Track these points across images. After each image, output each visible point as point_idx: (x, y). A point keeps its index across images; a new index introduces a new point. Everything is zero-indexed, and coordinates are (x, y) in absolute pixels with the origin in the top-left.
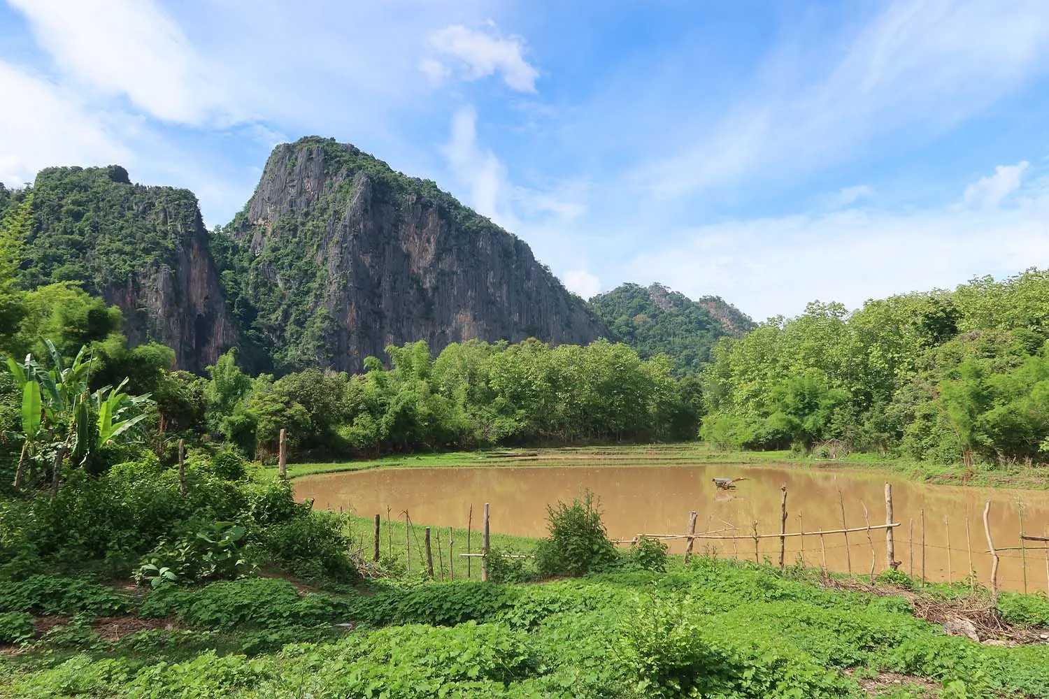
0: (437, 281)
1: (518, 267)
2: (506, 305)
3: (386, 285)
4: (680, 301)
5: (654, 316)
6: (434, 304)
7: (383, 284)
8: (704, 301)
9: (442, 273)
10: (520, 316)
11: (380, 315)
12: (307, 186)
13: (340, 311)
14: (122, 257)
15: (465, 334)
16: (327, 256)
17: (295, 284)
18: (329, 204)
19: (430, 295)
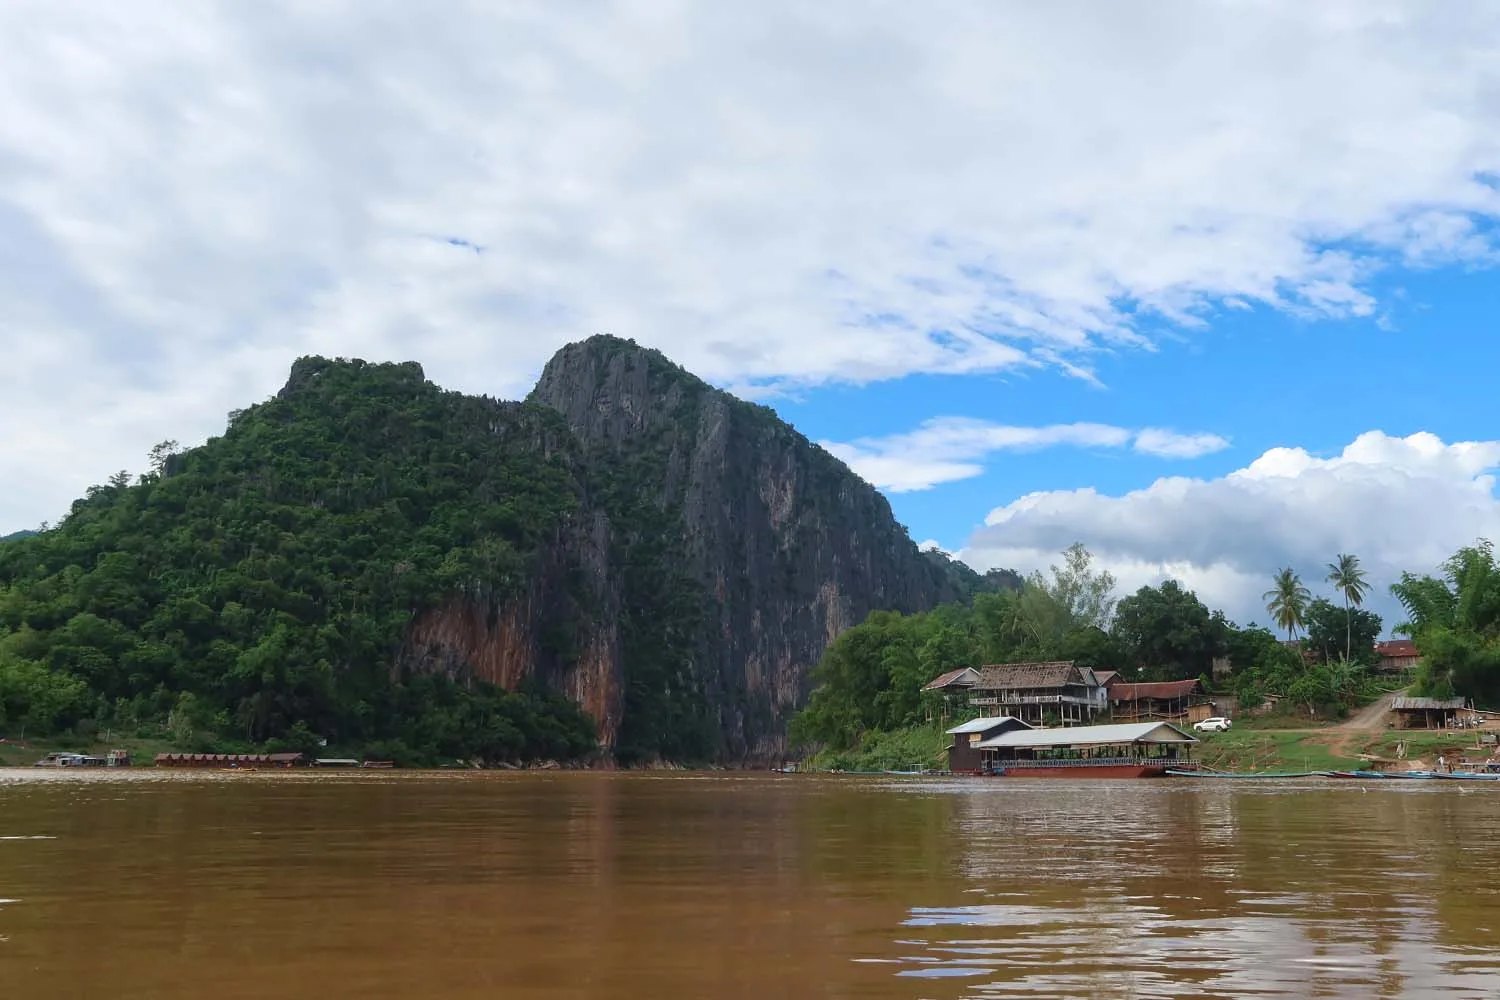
0: (798, 542)
1: (878, 528)
2: (870, 575)
3: (749, 545)
4: (966, 574)
6: (794, 571)
7: (747, 544)
9: (802, 532)
11: (745, 585)
12: (626, 404)
13: (708, 575)
14: (537, 498)
15: (831, 611)
16: (676, 502)
17: (634, 537)
18: (661, 432)
19: (789, 558)
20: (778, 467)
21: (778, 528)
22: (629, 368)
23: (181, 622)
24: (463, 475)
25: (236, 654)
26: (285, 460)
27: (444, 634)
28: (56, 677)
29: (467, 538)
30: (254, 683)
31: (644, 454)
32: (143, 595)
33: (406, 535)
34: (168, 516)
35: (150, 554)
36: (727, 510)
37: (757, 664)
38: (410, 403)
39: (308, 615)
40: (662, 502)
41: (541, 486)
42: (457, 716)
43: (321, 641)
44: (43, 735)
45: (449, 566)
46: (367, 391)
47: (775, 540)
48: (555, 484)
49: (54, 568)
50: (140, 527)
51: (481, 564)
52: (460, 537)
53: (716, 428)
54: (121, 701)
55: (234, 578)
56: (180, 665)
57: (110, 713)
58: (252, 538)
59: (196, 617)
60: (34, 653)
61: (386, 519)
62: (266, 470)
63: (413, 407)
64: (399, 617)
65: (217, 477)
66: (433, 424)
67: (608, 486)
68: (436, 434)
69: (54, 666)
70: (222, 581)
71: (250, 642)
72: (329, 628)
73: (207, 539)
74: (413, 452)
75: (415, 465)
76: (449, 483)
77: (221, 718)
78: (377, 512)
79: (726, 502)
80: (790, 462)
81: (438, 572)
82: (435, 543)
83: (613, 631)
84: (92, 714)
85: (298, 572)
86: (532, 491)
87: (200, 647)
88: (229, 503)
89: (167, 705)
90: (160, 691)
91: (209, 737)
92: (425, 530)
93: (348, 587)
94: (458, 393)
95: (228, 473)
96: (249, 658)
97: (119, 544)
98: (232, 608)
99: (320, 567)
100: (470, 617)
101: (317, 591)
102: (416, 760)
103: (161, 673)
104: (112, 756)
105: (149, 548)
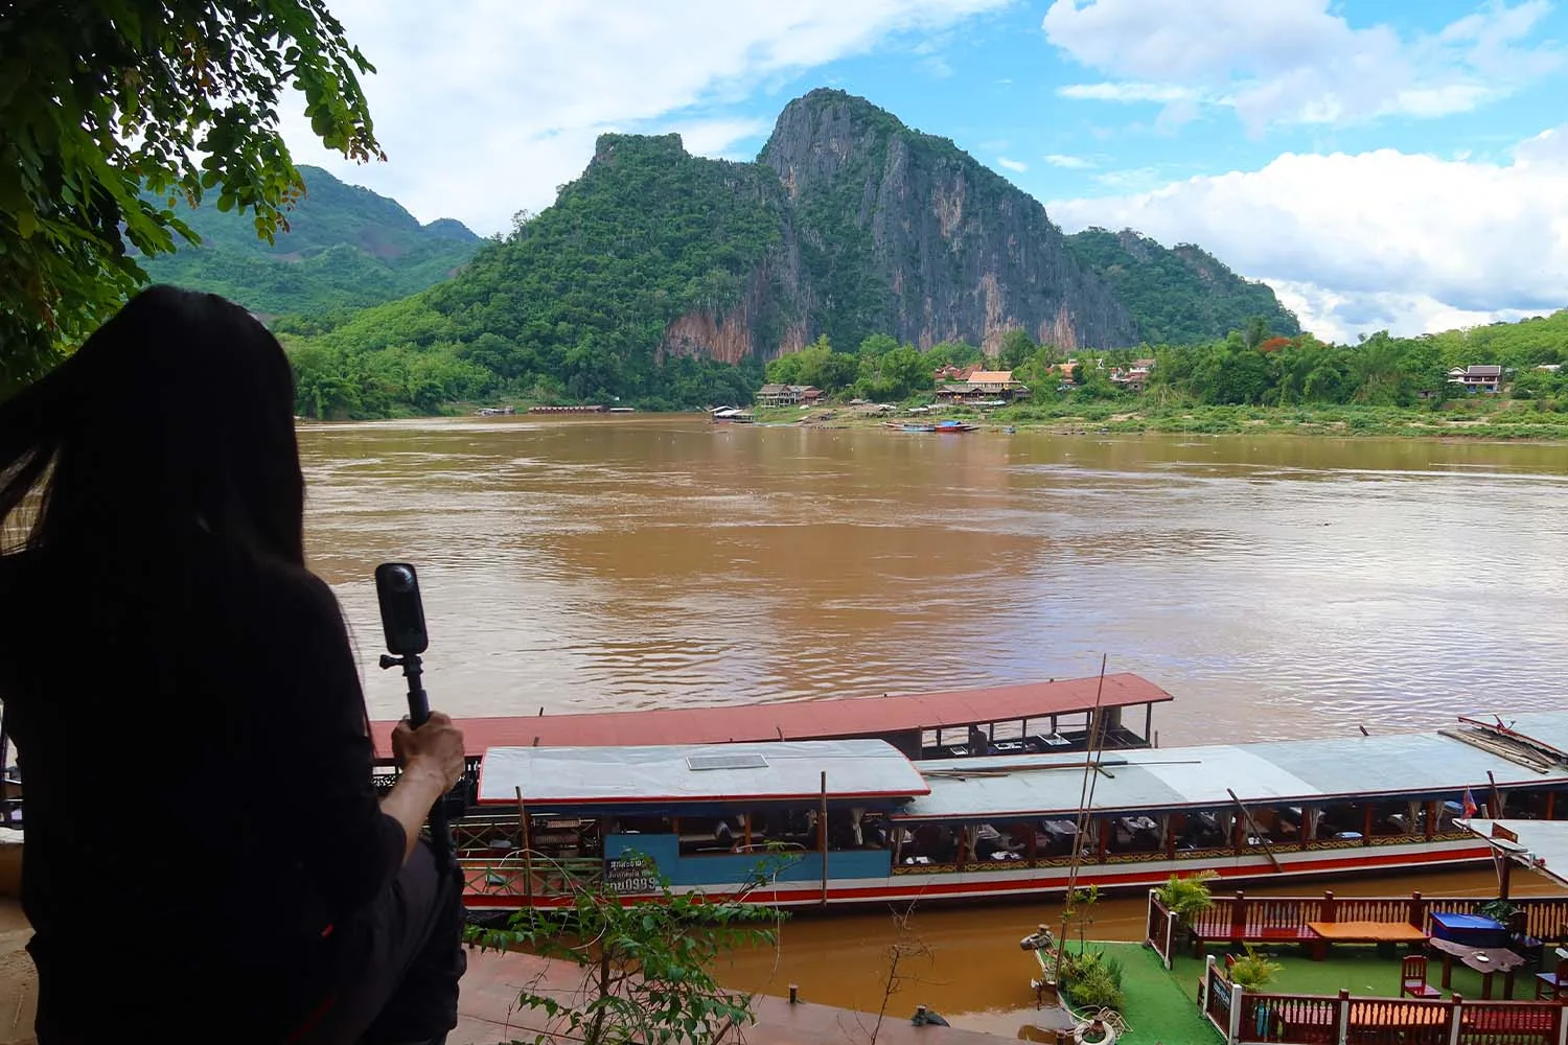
0: (964, 245)
1: (1033, 229)
2: (1024, 267)
3: (923, 250)
4: (1152, 248)
5: (1127, 267)
6: (961, 267)
7: (922, 249)
8: (1178, 249)
9: (968, 237)
10: (1037, 278)
11: (919, 280)
12: (834, 146)
13: (889, 276)
14: (751, 236)
15: (990, 295)
16: (869, 221)
17: (839, 249)
18: (860, 166)
19: (957, 258)
20: (950, 188)
21: (949, 235)
22: (836, 118)
23: (536, 336)
24: (704, 222)
25: (566, 352)
26: (589, 224)
27: (690, 331)
28: (477, 368)
29: (702, 270)
30: (576, 369)
31: (848, 185)
32: (515, 319)
33: (666, 269)
34: (525, 267)
35: (517, 293)
36: (906, 225)
37: (929, 336)
38: (671, 169)
39: (605, 327)
40: (858, 222)
41: (755, 227)
42: (695, 381)
43: (612, 342)
44: (475, 399)
45: (690, 289)
46: (644, 162)
47: (946, 245)
48: (764, 225)
49: (469, 304)
50: (511, 274)
51: (711, 286)
52: (698, 269)
53: (897, 164)
54: (510, 380)
55: (564, 306)
56: (538, 359)
57: (506, 385)
58: (572, 279)
59: (544, 333)
60: (464, 356)
61: (654, 260)
62: (579, 232)
63: (672, 173)
64: (658, 325)
65: (551, 239)
66: (684, 186)
67: (821, 211)
68: (688, 193)
69: (475, 363)
70: (558, 308)
71: (574, 344)
72: (616, 335)
73: (547, 282)
74: (673, 207)
75: (674, 216)
76: (694, 230)
77: (561, 387)
78: (647, 255)
79: (905, 219)
80: (959, 184)
81: (683, 294)
82: (683, 274)
83: (804, 324)
84: (496, 388)
85: (598, 300)
86: (749, 231)
87: (547, 349)
88: (558, 257)
89: (532, 381)
90: (529, 373)
91: (555, 398)
92: (678, 265)
93: (628, 307)
94: (704, 158)
95: (557, 236)
96: (572, 354)
97: (500, 287)
98: (563, 325)
99: (611, 296)
100: (705, 321)
101: (609, 312)
102: (671, 408)
103: (529, 364)
104: (507, 410)
105: (517, 289)
